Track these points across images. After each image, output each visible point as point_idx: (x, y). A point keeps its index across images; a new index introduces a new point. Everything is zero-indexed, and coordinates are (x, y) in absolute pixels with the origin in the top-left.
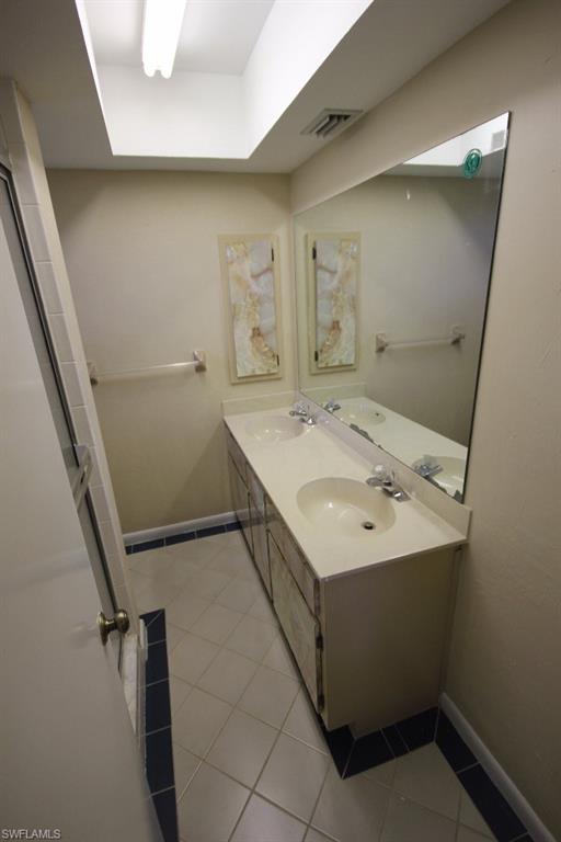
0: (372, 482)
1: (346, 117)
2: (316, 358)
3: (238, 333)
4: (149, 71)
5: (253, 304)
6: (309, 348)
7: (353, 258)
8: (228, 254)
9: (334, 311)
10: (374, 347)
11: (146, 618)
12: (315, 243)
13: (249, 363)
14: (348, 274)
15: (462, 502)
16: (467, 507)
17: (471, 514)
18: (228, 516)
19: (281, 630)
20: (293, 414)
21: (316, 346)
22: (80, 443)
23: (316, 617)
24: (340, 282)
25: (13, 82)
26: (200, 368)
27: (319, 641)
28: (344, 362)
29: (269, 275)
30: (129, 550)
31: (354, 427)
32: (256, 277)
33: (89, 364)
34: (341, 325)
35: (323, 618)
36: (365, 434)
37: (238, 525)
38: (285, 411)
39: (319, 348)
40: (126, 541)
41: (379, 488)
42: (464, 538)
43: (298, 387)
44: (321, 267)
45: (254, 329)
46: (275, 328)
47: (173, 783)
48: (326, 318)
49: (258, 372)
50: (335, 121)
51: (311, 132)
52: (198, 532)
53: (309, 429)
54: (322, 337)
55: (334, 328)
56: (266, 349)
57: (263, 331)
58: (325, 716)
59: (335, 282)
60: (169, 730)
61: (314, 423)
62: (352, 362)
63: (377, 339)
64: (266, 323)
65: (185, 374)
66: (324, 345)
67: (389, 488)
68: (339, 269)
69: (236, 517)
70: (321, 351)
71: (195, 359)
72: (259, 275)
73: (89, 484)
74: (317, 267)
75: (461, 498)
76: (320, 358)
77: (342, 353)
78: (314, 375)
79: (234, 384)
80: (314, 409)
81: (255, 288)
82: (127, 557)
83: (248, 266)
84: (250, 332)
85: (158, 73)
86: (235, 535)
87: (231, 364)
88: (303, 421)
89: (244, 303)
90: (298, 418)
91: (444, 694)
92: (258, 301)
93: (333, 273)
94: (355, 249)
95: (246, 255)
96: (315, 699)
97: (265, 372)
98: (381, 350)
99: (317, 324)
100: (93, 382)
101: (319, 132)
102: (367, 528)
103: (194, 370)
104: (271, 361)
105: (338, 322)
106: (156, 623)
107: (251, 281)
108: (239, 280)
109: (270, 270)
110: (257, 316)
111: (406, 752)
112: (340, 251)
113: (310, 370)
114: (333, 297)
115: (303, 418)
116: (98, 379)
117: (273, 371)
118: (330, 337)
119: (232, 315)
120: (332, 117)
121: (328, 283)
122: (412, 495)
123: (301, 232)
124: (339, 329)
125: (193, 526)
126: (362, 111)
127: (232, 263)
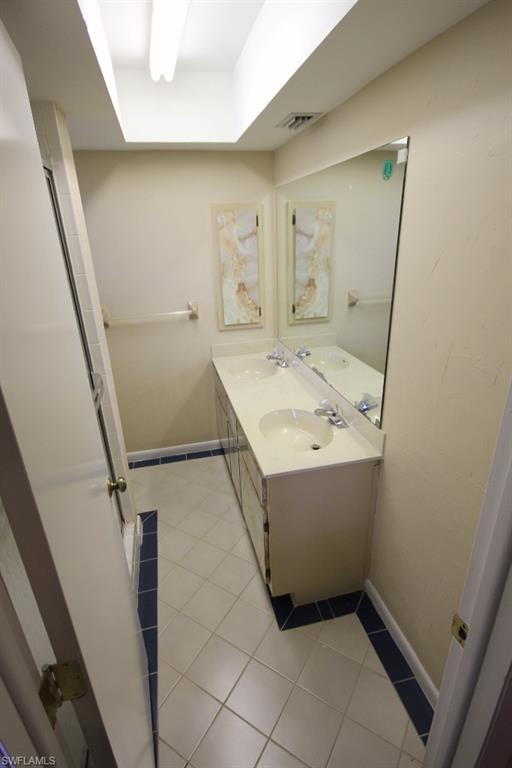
0: (319, 413)
1: (309, 118)
2: (294, 311)
3: (226, 287)
4: (155, 77)
5: (240, 263)
6: (288, 301)
7: (329, 224)
8: (219, 220)
9: (310, 270)
10: (346, 303)
11: (143, 516)
12: (295, 211)
13: (235, 313)
14: (323, 238)
15: (380, 428)
16: (382, 432)
17: (385, 436)
18: (214, 443)
19: (248, 531)
20: (270, 358)
21: (294, 299)
22: (95, 371)
23: (265, 508)
24: (316, 245)
25: (54, 106)
26: (193, 317)
27: (266, 526)
28: (318, 315)
29: (254, 238)
30: (131, 466)
31: (314, 370)
32: (242, 240)
33: (103, 311)
34: (316, 282)
35: (268, 508)
36: (321, 376)
37: (221, 452)
38: (264, 355)
39: (296, 301)
40: (129, 458)
41: (326, 418)
42: (380, 455)
43: (277, 334)
44: (300, 232)
45: (240, 285)
46: (258, 284)
47: (156, 624)
48: (303, 276)
49: (242, 321)
50: (301, 121)
51: (285, 125)
52: (188, 455)
53: (282, 371)
54: (299, 291)
55: (309, 285)
56: (250, 302)
57: (247, 286)
58: (271, 586)
59: (312, 246)
60: (155, 592)
61: (287, 366)
62: (325, 314)
63: (349, 295)
64: (250, 280)
65: (181, 320)
66: (300, 299)
67: (334, 418)
68: (316, 235)
69: (221, 444)
70: (298, 305)
71: (190, 308)
72: (245, 239)
73: (102, 403)
74: (296, 232)
75: (380, 425)
76: (297, 311)
77: (316, 306)
78: (291, 325)
79: (221, 331)
80: (288, 355)
81: (241, 249)
82: (130, 471)
83: (235, 231)
84: (237, 287)
85: (162, 77)
86: (219, 459)
87: (220, 313)
88: (278, 364)
89: (231, 262)
90: (275, 361)
91: (368, 581)
92: (243, 261)
93: (310, 237)
94: (331, 217)
95: (234, 220)
96: (264, 572)
97: (249, 322)
98: (352, 304)
99: (295, 281)
100: (106, 325)
101: (290, 126)
102: (315, 449)
103: (188, 317)
104: (253, 312)
105: (313, 280)
106: (150, 521)
107: (238, 243)
108: (228, 242)
109: (255, 233)
110: (243, 274)
111: (332, 618)
112: (317, 218)
113: (288, 321)
114: (309, 258)
115: (278, 360)
116: (110, 323)
117: (255, 321)
118: (306, 293)
119: (221, 273)
120: (297, 118)
121: (306, 245)
122: (350, 425)
123: (283, 201)
124: (314, 286)
125: (185, 450)
126: (320, 113)
127: (222, 227)
